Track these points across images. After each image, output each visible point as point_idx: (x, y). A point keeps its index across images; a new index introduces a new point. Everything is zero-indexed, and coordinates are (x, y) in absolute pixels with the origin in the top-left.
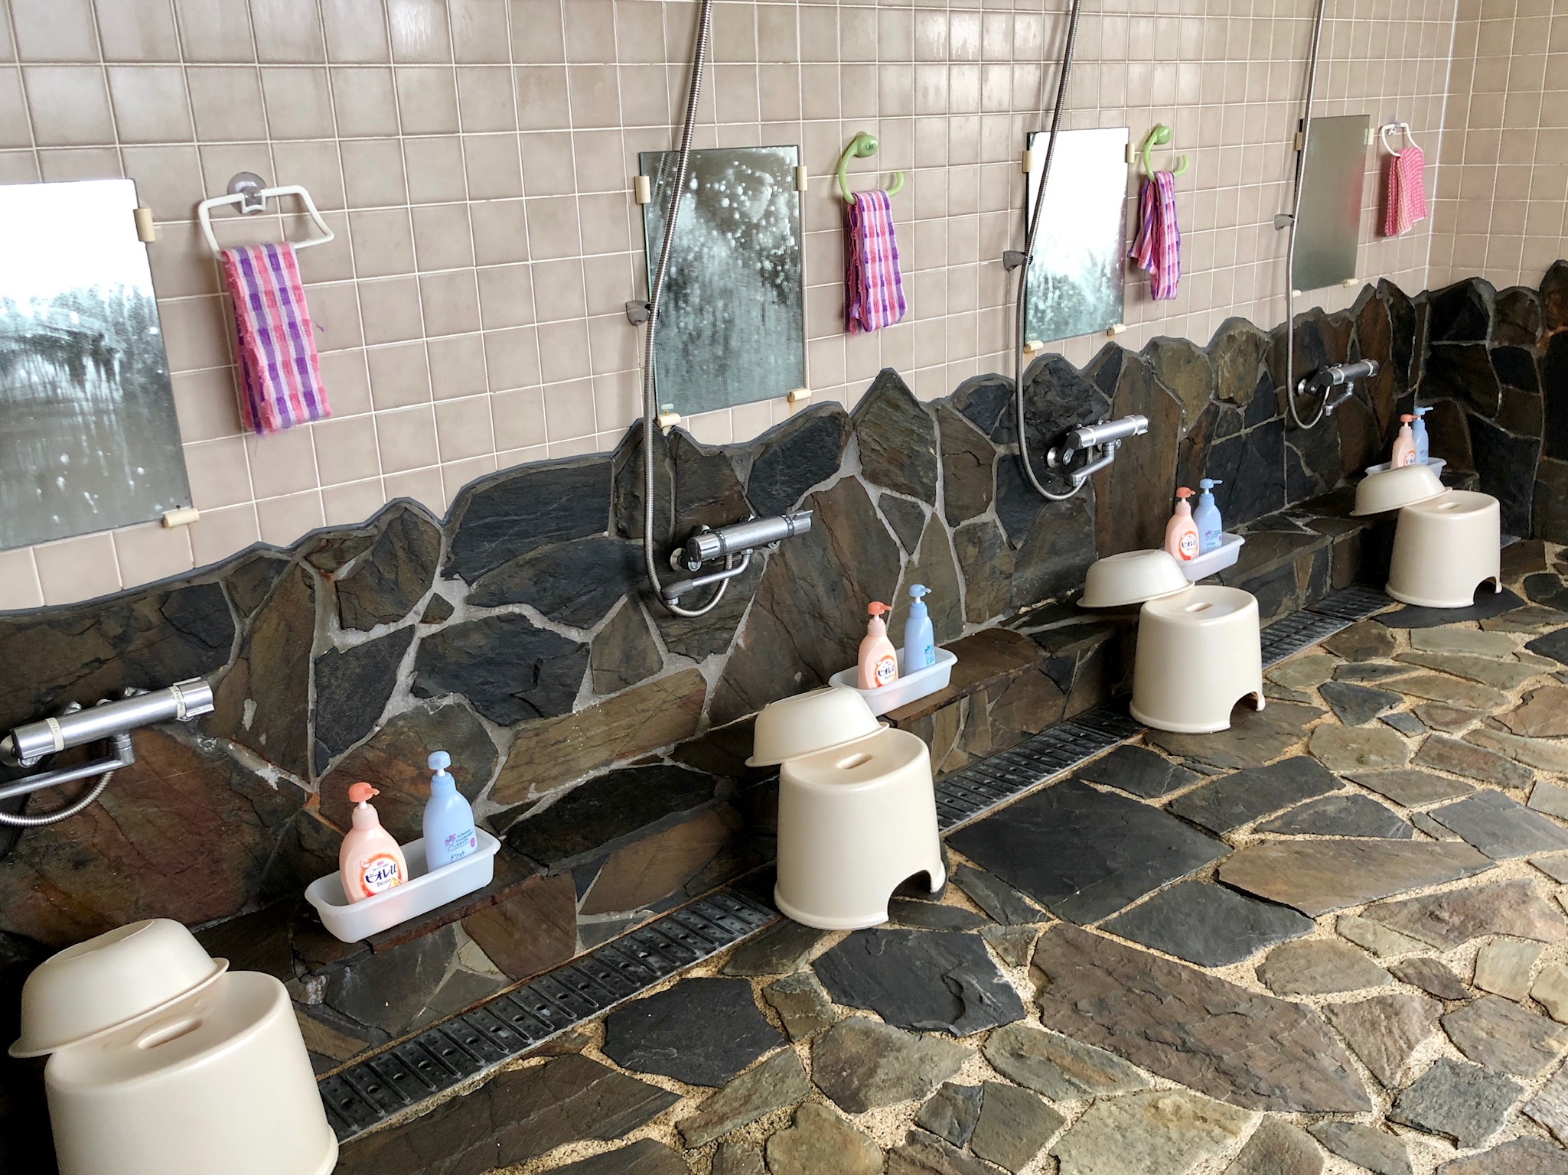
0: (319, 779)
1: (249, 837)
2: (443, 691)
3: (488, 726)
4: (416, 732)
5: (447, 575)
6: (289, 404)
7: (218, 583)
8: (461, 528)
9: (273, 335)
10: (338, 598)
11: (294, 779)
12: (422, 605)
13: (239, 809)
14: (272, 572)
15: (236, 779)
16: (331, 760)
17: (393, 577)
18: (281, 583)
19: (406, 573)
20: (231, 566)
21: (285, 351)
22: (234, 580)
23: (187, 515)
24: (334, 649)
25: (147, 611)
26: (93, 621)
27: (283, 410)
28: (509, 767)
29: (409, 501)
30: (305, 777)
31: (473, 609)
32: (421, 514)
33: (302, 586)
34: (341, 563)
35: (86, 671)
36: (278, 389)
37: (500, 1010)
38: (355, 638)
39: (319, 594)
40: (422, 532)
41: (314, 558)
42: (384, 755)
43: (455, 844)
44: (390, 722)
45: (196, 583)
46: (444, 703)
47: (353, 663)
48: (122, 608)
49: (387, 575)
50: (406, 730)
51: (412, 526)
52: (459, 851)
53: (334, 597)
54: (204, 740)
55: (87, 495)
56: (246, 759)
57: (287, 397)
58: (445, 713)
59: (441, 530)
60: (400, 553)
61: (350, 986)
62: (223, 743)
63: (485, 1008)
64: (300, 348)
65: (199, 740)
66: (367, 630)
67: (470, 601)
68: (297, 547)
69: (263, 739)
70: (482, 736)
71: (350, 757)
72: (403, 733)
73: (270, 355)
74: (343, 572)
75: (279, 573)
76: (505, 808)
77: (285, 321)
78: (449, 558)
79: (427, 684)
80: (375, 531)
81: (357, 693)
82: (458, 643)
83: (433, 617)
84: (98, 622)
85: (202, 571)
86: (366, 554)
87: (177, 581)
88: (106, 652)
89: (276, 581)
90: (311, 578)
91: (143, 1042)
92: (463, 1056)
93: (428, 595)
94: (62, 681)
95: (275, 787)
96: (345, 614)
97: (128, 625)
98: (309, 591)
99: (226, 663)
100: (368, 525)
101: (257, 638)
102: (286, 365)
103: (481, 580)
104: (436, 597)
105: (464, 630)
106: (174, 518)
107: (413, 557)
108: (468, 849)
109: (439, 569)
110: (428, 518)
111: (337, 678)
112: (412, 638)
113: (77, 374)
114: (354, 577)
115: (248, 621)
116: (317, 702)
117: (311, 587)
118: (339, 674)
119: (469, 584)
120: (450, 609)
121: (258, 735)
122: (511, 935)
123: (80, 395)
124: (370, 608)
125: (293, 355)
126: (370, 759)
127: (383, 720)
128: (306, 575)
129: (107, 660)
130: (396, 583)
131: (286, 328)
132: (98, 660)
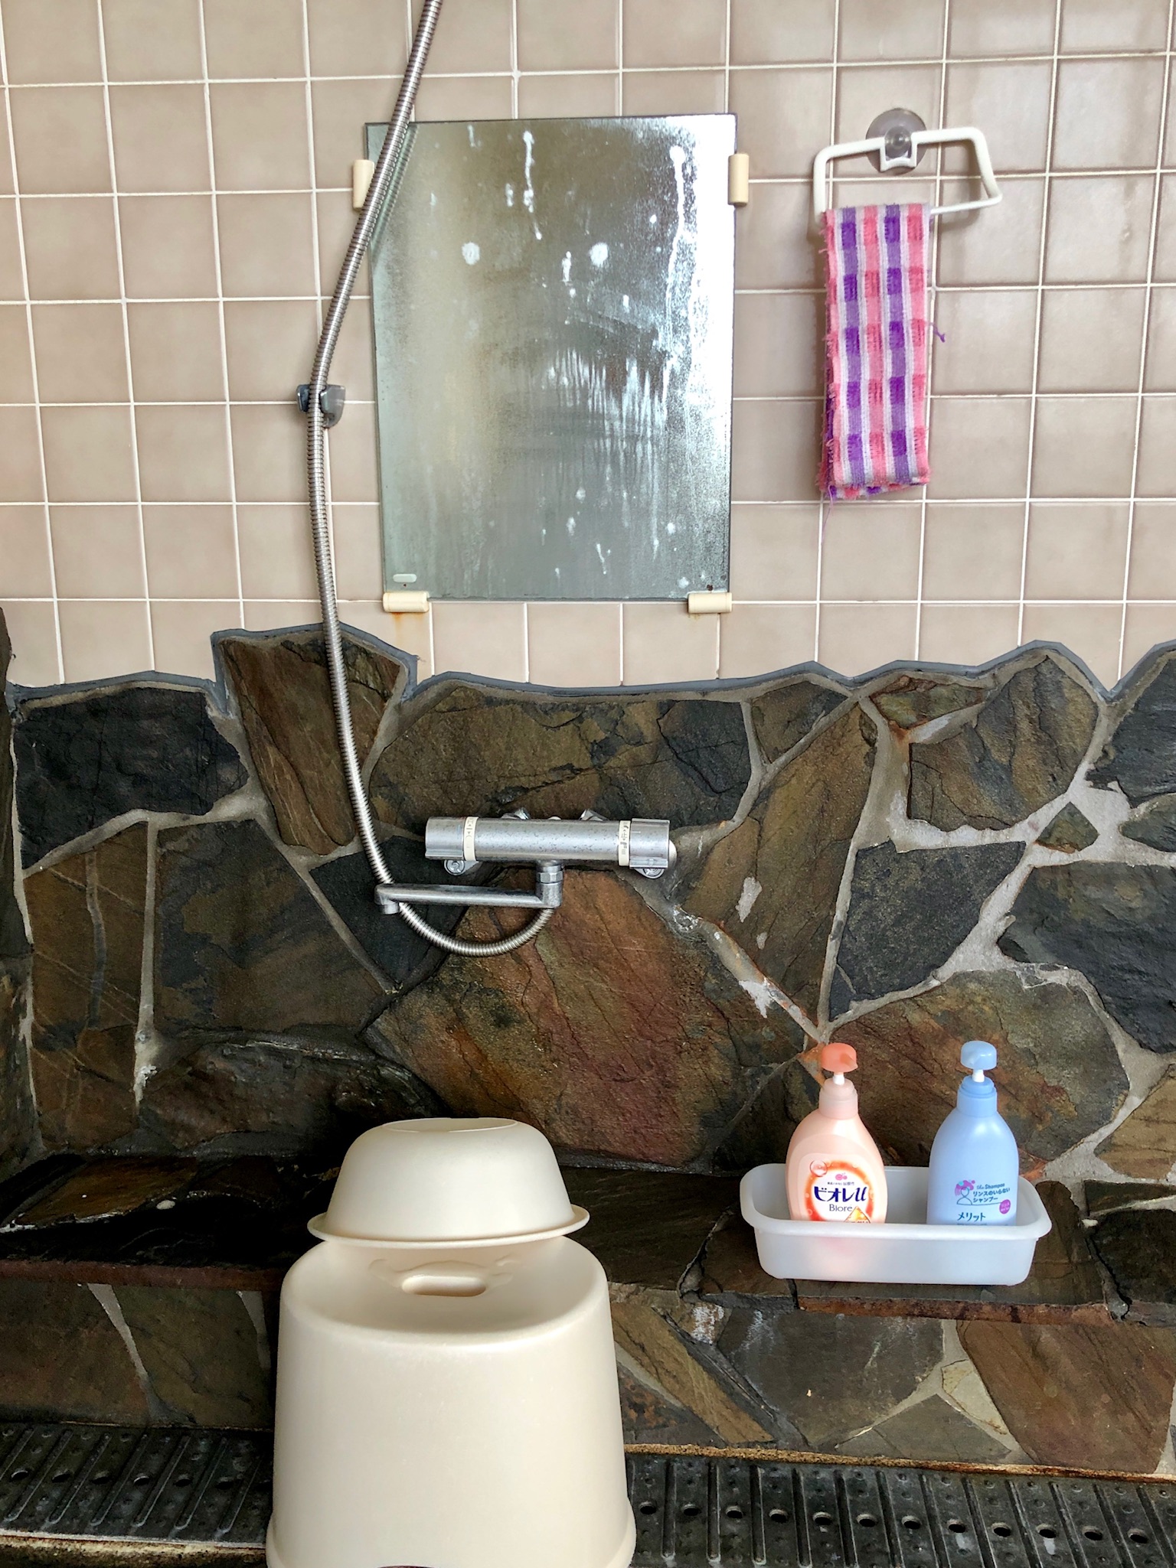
0: (833, 1025)
1: (718, 1070)
2: (1050, 959)
3: (1121, 1042)
4: (995, 1009)
5: (1098, 779)
6: (866, 448)
7: (738, 705)
8: (1136, 709)
9: (864, 339)
10: (911, 770)
11: (796, 1012)
12: (1045, 816)
13: (710, 1026)
14: (818, 706)
15: (711, 982)
16: (854, 1004)
17: (1004, 760)
18: (830, 728)
19: (1027, 759)
20: (764, 685)
21: (877, 367)
22: (761, 705)
23: (719, 600)
24: (890, 844)
25: (641, 719)
26: (573, 715)
27: (855, 456)
28: (1145, 1118)
29: (1058, 649)
30: (812, 1014)
31: (1132, 845)
32: (1073, 673)
33: (858, 738)
34: (924, 717)
35: (553, 777)
36: (855, 422)
37: (983, 1496)
38: (925, 837)
39: (883, 756)
40: (1068, 701)
41: (883, 700)
42: (936, 1025)
43: (971, 1196)
44: (957, 979)
45: (712, 697)
46: (1051, 980)
47: (915, 873)
48: (611, 707)
49: (995, 754)
50: (979, 999)
51: (1051, 687)
52: (976, 1211)
53: (905, 767)
54: (683, 914)
55: (598, 546)
56: (735, 959)
57: (865, 436)
58: (1048, 996)
59: (1103, 707)
60: (1024, 726)
61: (757, 1340)
62: (707, 927)
63: (964, 1481)
64: (899, 363)
65: (676, 913)
66: (947, 828)
67: (1128, 830)
68: (867, 681)
69: (761, 939)
70: (1105, 1054)
71: (886, 1010)
72: (972, 1002)
73: (855, 369)
74: (926, 733)
75: (828, 709)
76: (1121, 1179)
77: (887, 319)
78: (1105, 752)
79: (1026, 940)
80: (990, 683)
81: (912, 919)
82: (1093, 892)
83: (1058, 840)
84: (580, 719)
85: (726, 684)
86: (967, 714)
87: (692, 690)
88: (583, 760)
89: (822, 721)
90: (874, 730)
91: (414, 1281)
92: (882, 1542)
93: (1059, 804)
94: (524, 781)
95: (764, 1013)
96: (918, 796)
97: (614, 732)
98: (867, 748)
99: (731, 818)
100: (983, 672)
101: (779, 795)
102: (875, 388)
103: (1157, 802)
104: (1071, 810)
105: (1108, 874)
106: (699, 601)
107: (1045, 738)
108: (993, 1213)
109: (1085, 767)
110: (1082, 681)
111: (885, 888)
112: (1017, 863)
113: (616, 384)
114: (942, 745)
115: (773, 768)
116: (849, 914)
117: (871, 743)
118: (891, 882)
119: (1134, 802)
120: (1091, 836)
121: (755, 932)
122: (1040, 1383)
123: (615, 411)
124: (957, 798)
125: (888, 372)
126: (914, 1023)
127: (947, 971)
128: (866, 723)
129: (581, 770)
130: (1009, 769)
131: (885, 331)
132: (570, 766)
